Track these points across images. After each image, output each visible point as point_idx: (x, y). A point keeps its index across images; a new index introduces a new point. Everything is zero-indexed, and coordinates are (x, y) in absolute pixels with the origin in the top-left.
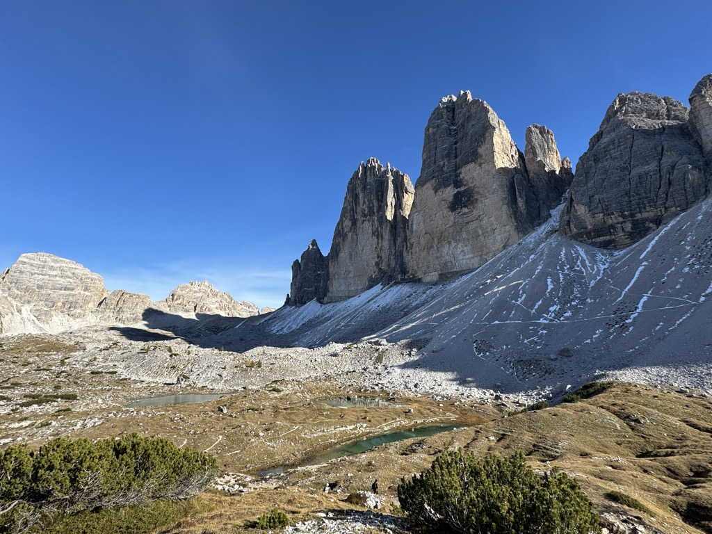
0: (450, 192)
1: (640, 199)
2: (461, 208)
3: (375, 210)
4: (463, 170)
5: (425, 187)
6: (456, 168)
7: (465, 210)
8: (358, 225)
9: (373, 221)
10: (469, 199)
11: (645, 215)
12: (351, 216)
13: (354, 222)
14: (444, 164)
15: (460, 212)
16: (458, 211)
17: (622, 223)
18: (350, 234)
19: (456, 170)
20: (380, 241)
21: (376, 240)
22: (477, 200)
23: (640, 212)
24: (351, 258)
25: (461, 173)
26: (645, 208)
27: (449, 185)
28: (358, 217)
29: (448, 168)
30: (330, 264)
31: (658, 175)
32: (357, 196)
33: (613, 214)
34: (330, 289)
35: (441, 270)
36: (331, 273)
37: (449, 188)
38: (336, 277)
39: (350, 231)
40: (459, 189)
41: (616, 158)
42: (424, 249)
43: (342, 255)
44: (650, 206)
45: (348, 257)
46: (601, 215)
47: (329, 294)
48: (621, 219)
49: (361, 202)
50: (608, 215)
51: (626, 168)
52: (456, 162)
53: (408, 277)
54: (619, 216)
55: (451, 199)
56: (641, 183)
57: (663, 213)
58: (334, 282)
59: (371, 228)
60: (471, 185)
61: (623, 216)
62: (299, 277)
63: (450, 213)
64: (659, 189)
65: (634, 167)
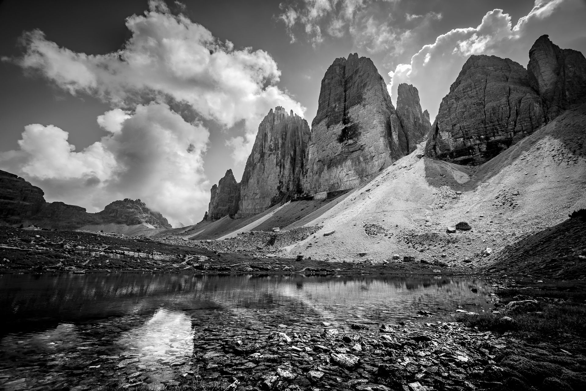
0: (339, 128)
1: (494, 126)
2: (348, 140)
3: (280, 146)
4: (350, 110)
5: (320, 124)
6: (345, 109)
7: (351, 141)
8: (265, 157)
9: (278, 154)
10: (354, 133)
11: (498, 138)
12: (260, 150)
13: (262, 155)
14: (336, 106)
15: (346, 143)
16: (345, 142)
17: (478, 145)
18: (259, 164)
19: (345, 111)
20: (282, 169)
21: (279, 169)
22: (360, 133)
23: (494, 136)
24: (258, 183)
25: (348, 113)
26: (498, 133)
27: (338, 122)
28: (266, 151)
29: (338, 109)
30: (242, 188)
31: (508, 108)
32: (266, 135)
33: (472, 138)
34: (241, 207)
35: (329, 190)
36: (241, 195)
37: (338, 125)
38: (246, 198)
39: (259, 162)
40: (346, 125)
41: (473, 97)
42: (317, 173)
43: (251, 181)
44: (501, 131)
45: (256, 182)
46: (462, 139)
47: (239, 212)
48: (478, 142)
49: (269, 139)
50: (468, 138)
51: (481, 104)
52: (345, 104)
53: (303, 196)
54: (477, 139)
55: (340, 133)
56: (494, 114)
57: (513, 136)
58: (243, 202)
59: (275, 160)
60: (356, 122)
61: (480, 139)
62: (216, 198)
63: (339, 144)
64: (509, 118)
65: (488, 103)
